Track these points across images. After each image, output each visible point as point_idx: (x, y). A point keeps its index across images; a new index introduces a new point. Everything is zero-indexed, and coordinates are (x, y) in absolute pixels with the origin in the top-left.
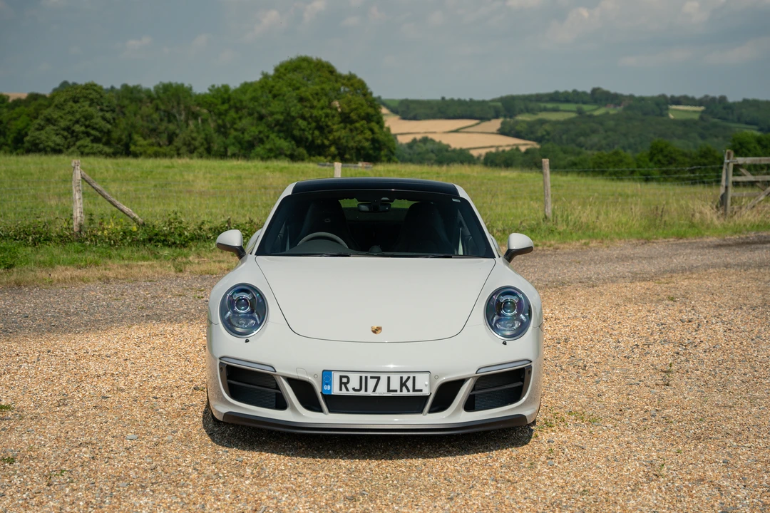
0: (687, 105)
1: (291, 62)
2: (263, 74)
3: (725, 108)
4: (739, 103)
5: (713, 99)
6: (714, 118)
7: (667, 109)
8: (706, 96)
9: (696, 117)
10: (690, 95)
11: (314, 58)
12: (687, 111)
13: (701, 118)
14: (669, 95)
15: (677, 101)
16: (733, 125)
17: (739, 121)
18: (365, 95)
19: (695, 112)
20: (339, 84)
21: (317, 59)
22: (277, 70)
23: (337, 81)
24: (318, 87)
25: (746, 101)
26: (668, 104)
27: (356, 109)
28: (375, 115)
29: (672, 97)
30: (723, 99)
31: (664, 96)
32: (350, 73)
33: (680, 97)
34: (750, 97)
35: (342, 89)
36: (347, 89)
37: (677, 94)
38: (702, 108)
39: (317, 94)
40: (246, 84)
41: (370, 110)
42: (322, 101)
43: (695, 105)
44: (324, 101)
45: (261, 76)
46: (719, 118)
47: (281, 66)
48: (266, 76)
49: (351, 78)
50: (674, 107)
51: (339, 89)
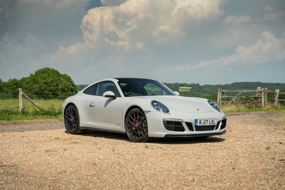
0: (186, 87)
1: (42, 70)
2: (31, 74)
3: (199, 88)
4: (203, 86)
5: (195, 85)
6: (195, 91)
7: (179, 88)
8: (192, 83)
9: (189, 91)
10: (186, 83)
11: (51, 68)
12: (185, 89)
13: (191, 91)
14: (179, 83)
15: (182, 85)
16: (202, 94)
17: (204, 92)
18: (71, 82)
19: (188, 89)
20: (60, 78)
21: (52, 69)
22: (36, 73)
23: (59, 77)
24: (53, 79)
25: (206, 85)
26: (179, 86)
27: (67, 87)
28: (75, 89)
29: (180, 84)
30: (198, 84)
31: (177, 83)
32: (65, 74)
33: (183, 84)
34: (207, 84)
35: (62, 79)
36: (63, 80)
37: (182, 83)
38: (191, 88)
39: (52, 81)
40: (24, 78)
41: (72, 87)
42: (54, 84)
43: (189, 87)
44: (55, 84)
45: (30, 75)
46: (197, 91)
47: (38, 71)
48: (32, 75)
49: (65, 75)
50: (181, 87)
51: (61, 79)
